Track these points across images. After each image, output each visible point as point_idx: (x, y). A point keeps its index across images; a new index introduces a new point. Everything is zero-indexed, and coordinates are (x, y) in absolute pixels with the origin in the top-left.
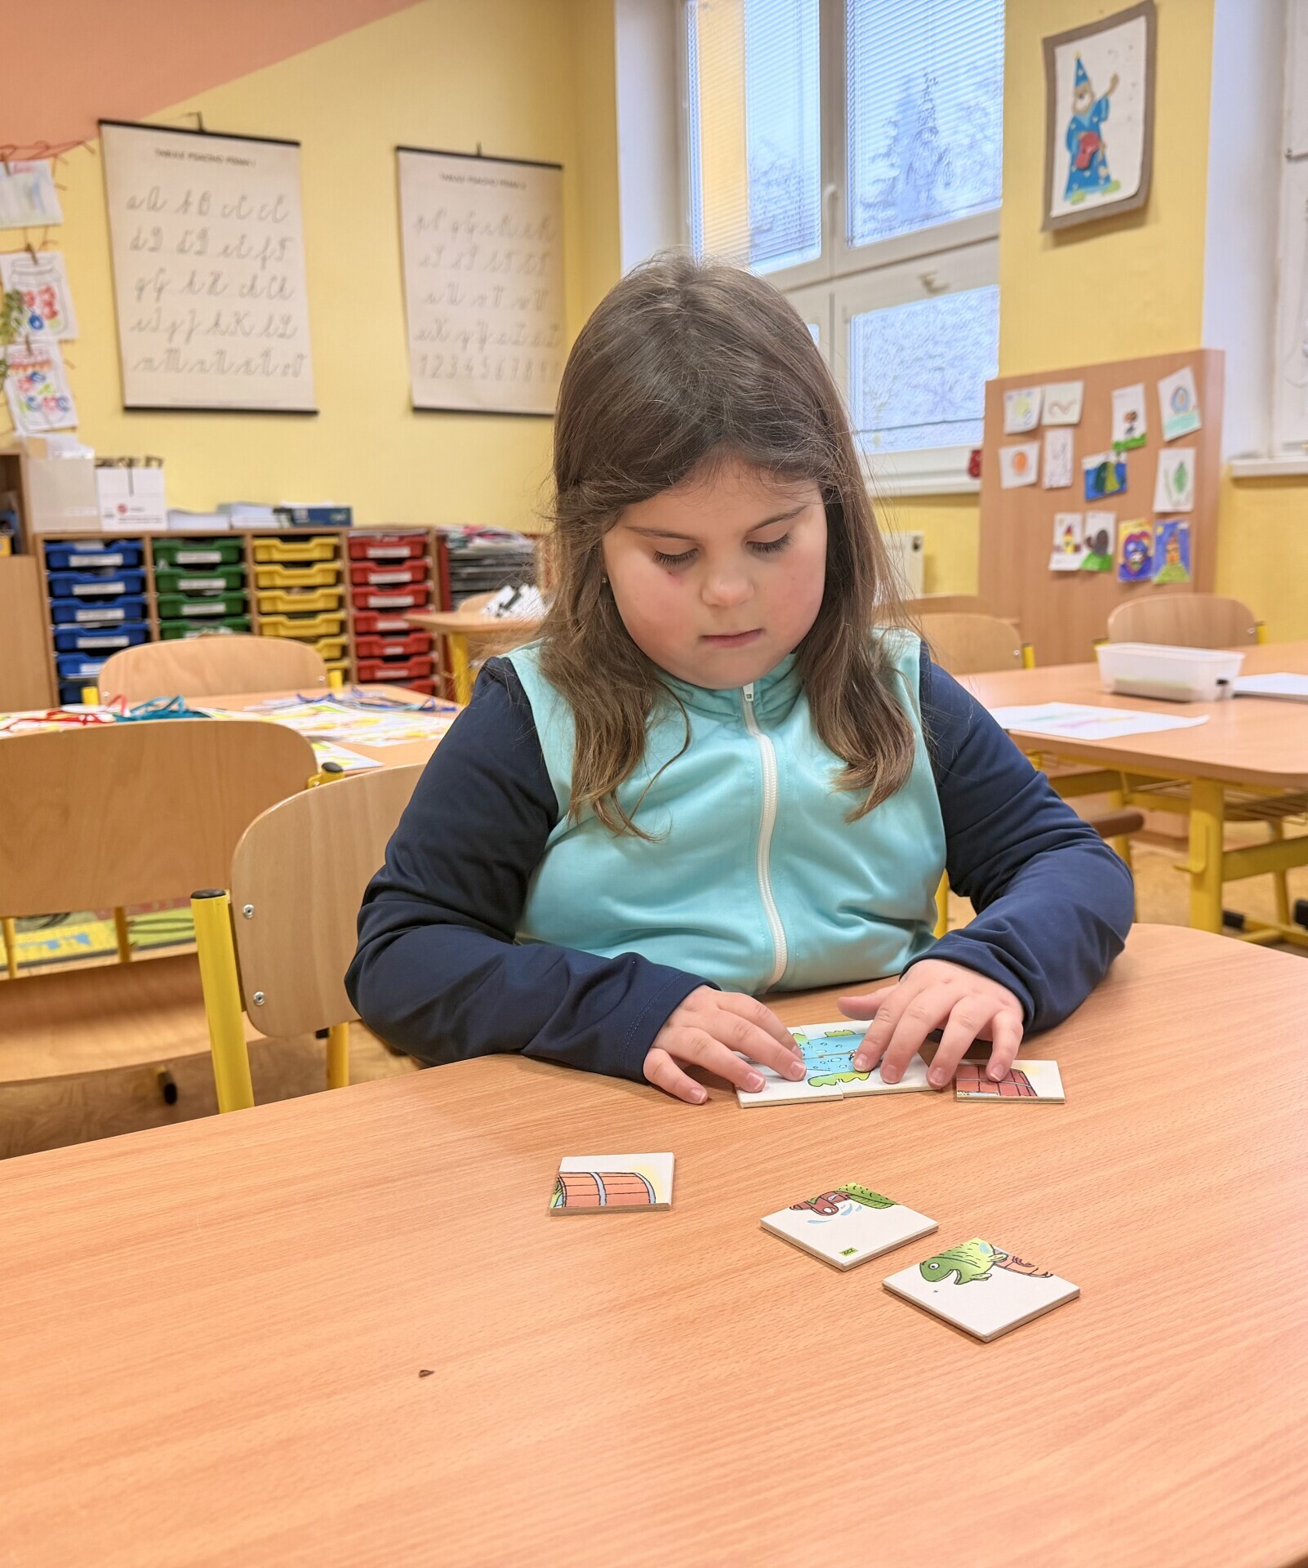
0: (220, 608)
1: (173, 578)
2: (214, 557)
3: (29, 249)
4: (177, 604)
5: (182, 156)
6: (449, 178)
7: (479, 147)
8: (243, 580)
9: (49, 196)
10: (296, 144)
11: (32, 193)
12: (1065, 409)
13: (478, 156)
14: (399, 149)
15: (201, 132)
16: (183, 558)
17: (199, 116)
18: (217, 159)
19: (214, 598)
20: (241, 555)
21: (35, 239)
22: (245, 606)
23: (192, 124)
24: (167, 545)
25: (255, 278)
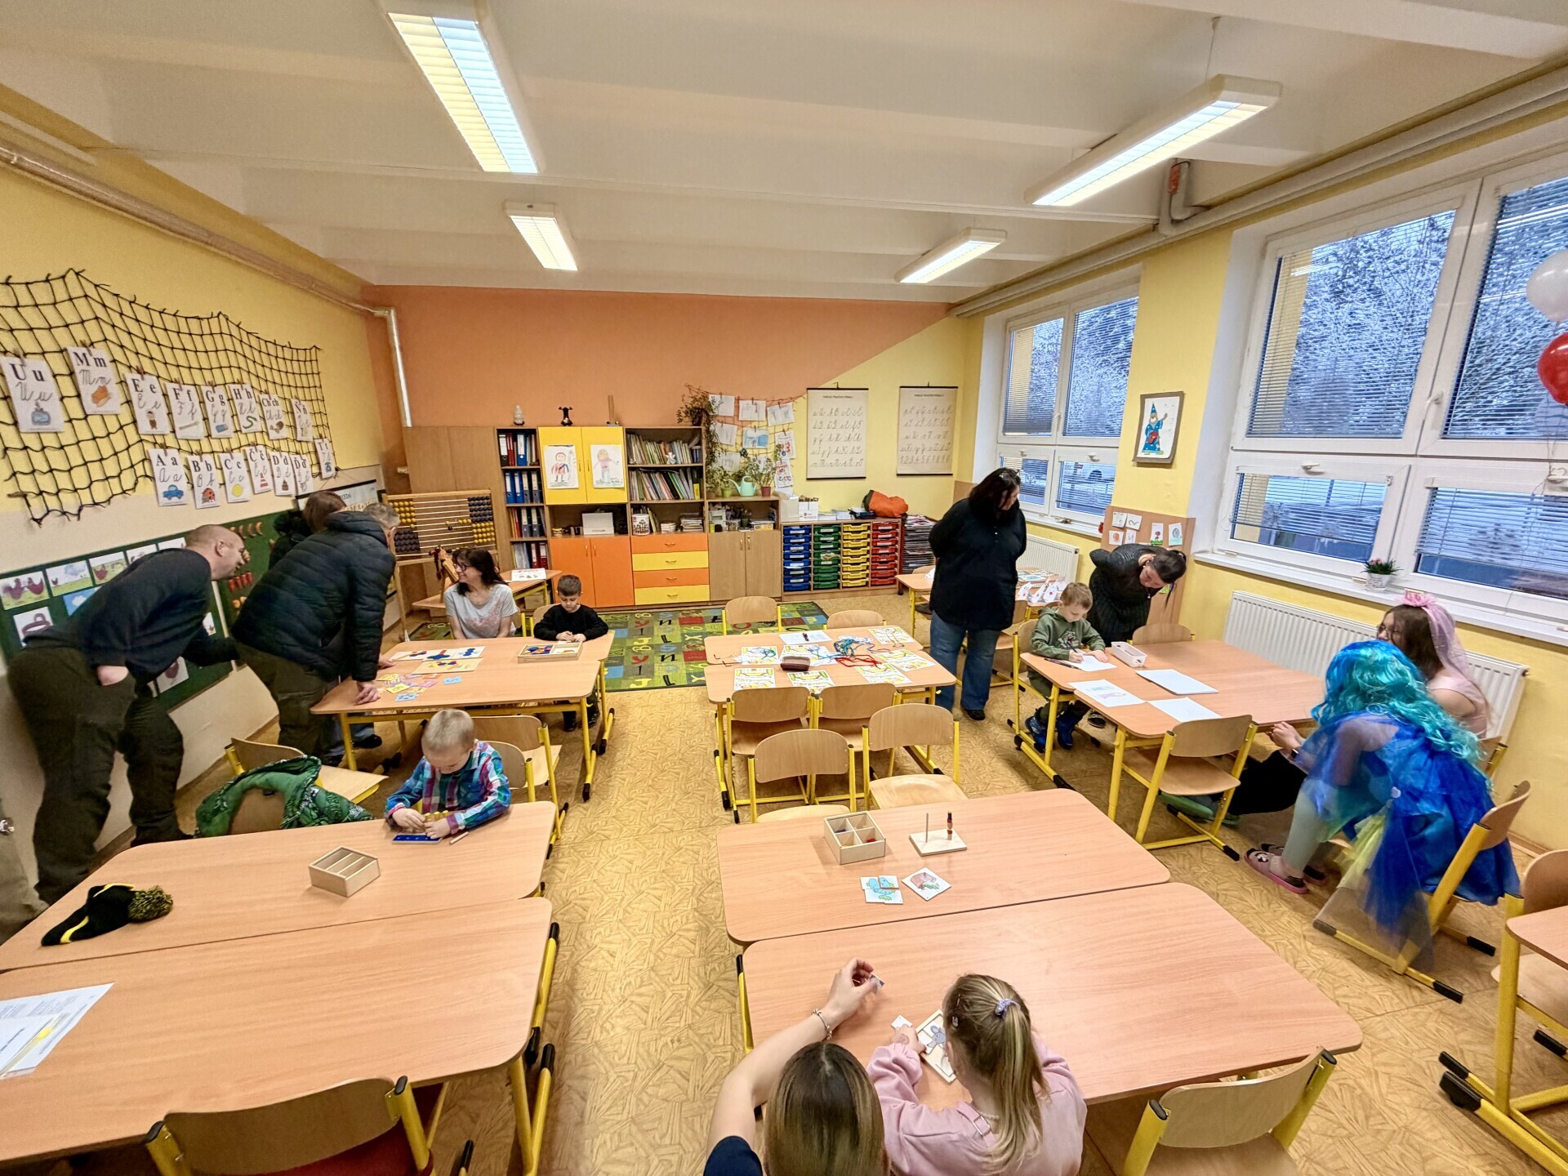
0: (832, 546)
1: (819, 537)
2: (832, 530)
3: (784, 431)
4: (819, 545)
5: (831, 397)
8: (839, 537)
9: (791, 415)
11: (786, 413)
12: (1134, 524)
15: (838, 389)
16: (822, 531)
17: (838, 383)
19: (830, 543)
20: (840, 529)
21: (786, 428)
22: (839, 545)
24: (818, 527)
25: (850, 435)
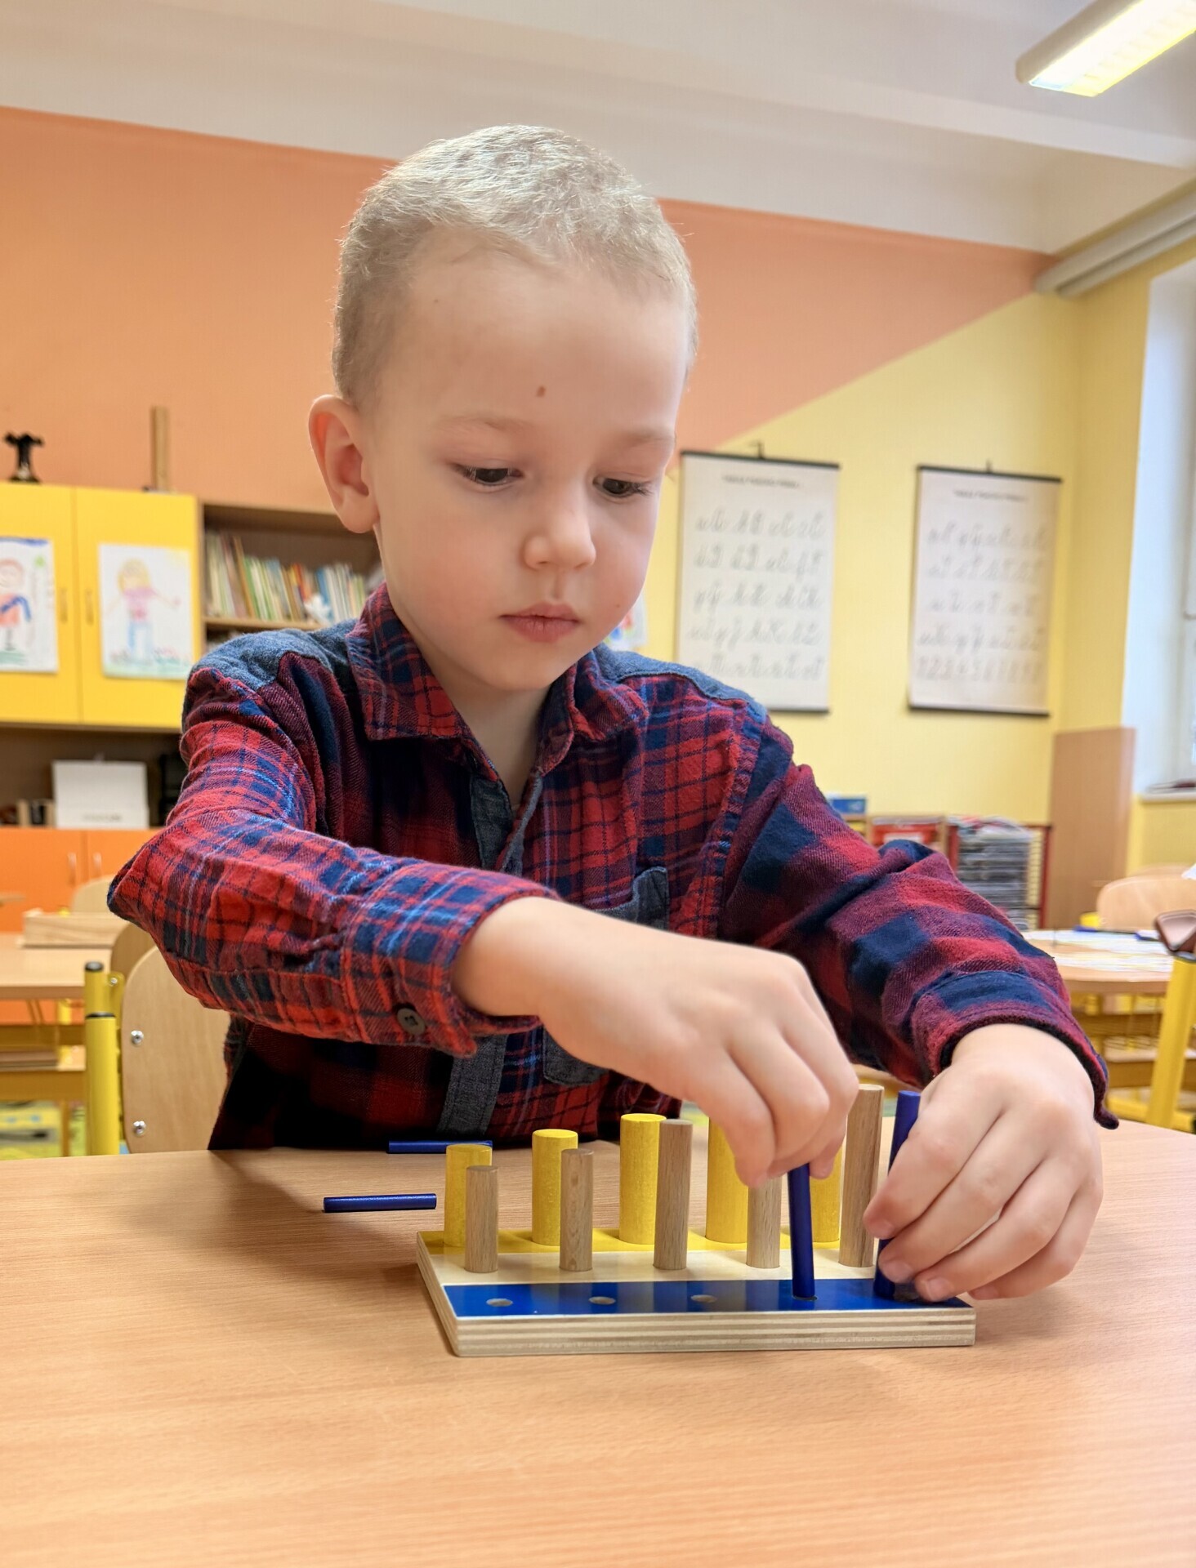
5: (742, 480)
6: (961, 494)
7: (989, 464)
10: (834, 466)
13: (989, 473)
14: (922, 468)
15: (761, 458)
17: (760, 445)
18: (769, 482)
23: (752, 451)
25: (791, 589)
